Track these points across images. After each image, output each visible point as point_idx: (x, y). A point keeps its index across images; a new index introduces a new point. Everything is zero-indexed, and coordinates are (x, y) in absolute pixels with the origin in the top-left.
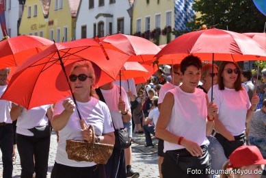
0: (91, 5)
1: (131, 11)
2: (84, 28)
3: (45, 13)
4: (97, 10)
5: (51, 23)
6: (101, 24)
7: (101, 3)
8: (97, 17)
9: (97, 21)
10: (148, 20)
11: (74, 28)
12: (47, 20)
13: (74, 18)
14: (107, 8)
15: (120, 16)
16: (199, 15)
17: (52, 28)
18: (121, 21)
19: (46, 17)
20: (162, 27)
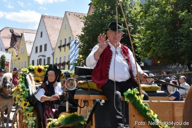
0: (36, 52)
1: (53, 54)
2: (33, 61)
3: (17, 54)
4: (39, 53)
5: (19, 59)
6: (40, 59)
7: (41, 51)
8: (39, 57)
9: (39, 58)
10: (61, 58)
11: (29, 61)
12: (17, 58)
13: (29, 57)
14: (43, 53)
15: (49, 56)
16: (81, 56)
17: (19, 61)
18: (49, 58)
19: (17, 56)
20: (66, 62)
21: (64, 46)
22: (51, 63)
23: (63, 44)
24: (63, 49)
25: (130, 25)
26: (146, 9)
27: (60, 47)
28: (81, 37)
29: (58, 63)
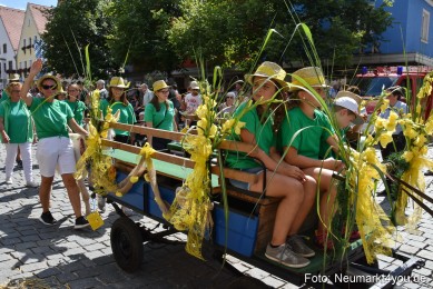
21: (29, 47)
22: (14, 68)
23: (27, 44)
24: (28, 51)
25: (105, 24)
26: (118, 9)
27: (24, 49)
28: (45, 36)
29: (23, 68)
